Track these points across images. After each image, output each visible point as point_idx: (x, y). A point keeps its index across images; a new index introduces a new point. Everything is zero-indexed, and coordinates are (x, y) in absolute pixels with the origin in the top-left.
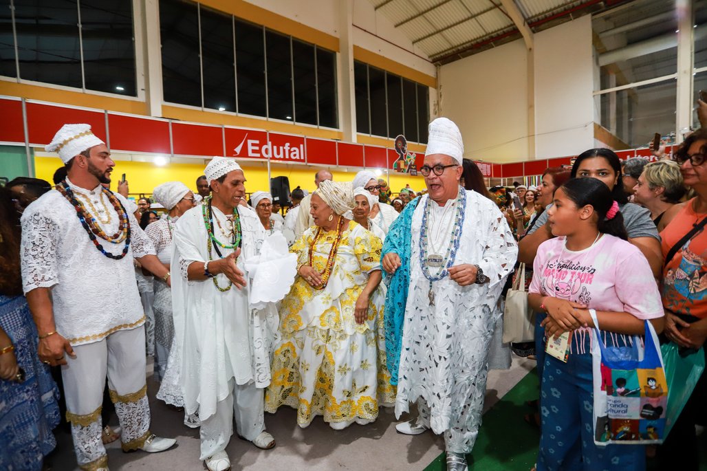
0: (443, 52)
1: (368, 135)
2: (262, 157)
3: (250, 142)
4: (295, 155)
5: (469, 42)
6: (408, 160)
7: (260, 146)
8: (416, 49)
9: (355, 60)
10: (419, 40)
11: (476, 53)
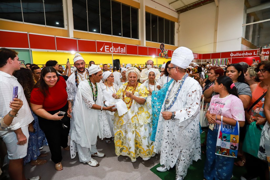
0: (181, 8)
1: (150, 42)
2: (110, 52)
3: (106, 46)
4: (122, 51)
5: (192, 3)
6: (165, 52)
7: (109, 48)
8: (170, 7)
9: (146, 11)
10: (172, 3)
11: (195, 8)
